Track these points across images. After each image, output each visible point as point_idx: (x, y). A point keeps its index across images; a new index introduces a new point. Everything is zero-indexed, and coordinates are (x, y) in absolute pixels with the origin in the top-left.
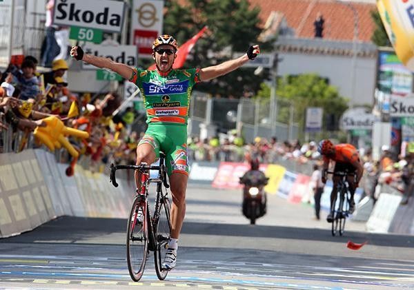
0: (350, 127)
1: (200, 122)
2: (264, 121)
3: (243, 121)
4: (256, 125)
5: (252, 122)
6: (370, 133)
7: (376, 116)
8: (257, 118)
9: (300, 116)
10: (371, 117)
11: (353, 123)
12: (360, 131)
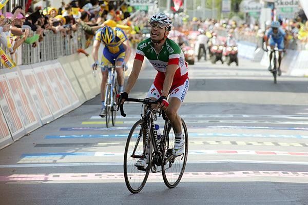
0: (247, 11)
1: (164, 10)
2: (199, 8)
3: (187, 8)
4: (195, 10)
5: (192, 8)
6: (259, 13)
7: (261, 4)
8: (194, 6)
9: (218, 4)
10: (259, 5)
11: (249, 9)
12: (253, 13)
